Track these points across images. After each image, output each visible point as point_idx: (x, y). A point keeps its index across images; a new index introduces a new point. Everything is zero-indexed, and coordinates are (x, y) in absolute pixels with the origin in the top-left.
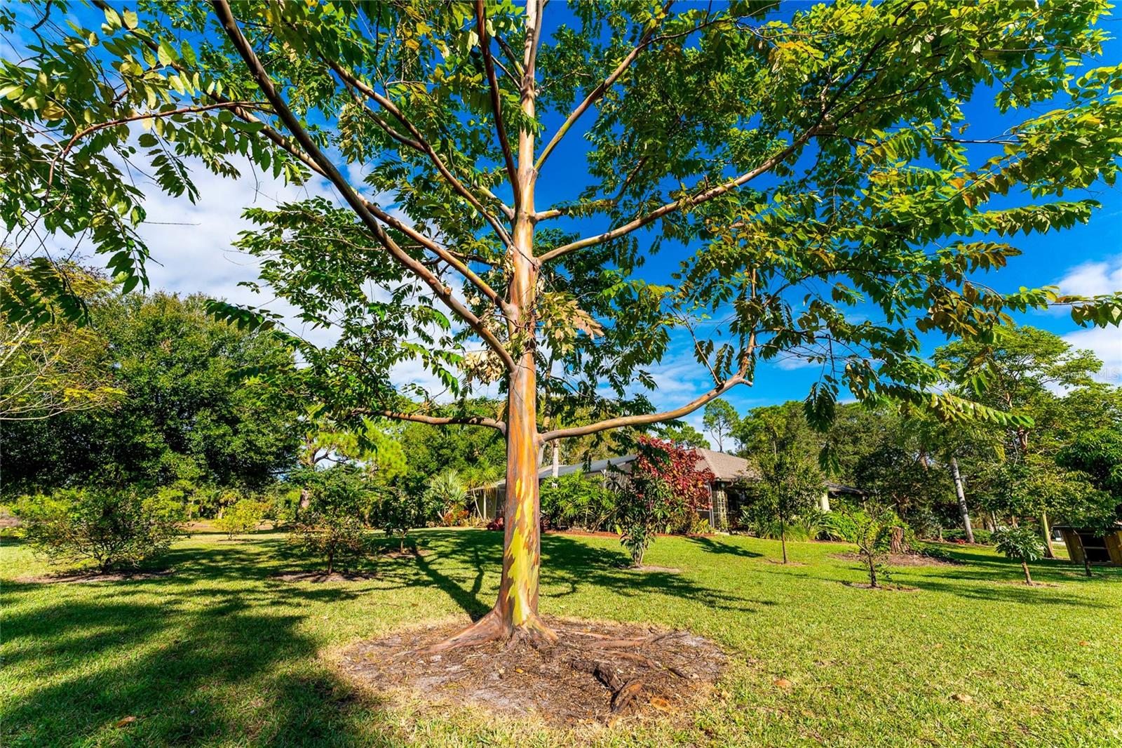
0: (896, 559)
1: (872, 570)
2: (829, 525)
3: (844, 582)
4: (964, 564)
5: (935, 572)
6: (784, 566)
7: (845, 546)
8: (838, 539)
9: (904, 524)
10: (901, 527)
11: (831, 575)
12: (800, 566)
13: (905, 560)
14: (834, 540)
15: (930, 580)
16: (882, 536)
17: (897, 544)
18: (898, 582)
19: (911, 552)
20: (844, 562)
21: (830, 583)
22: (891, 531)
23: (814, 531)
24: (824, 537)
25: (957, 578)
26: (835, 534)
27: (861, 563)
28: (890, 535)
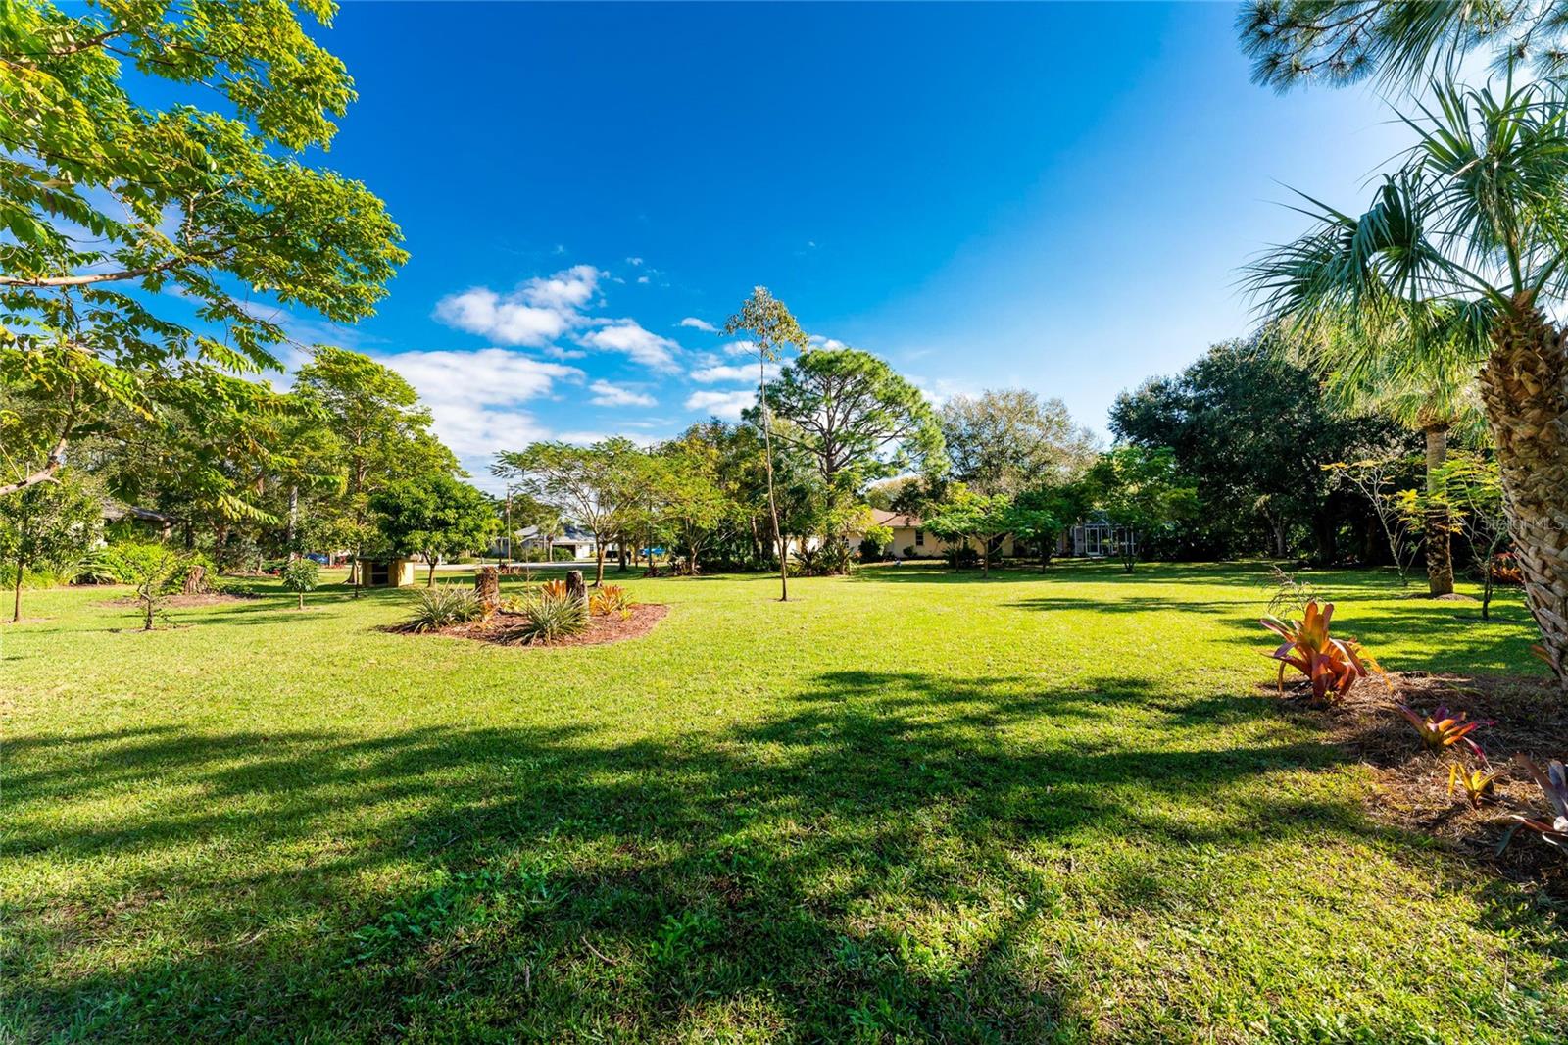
0: (188, 599)
1: (149, 614)
2: (100, 565)
3: (111, 631)
4: (261, 597)
5: (226, 608)
6: (16, 623)
7: (120, 590)
8: (111, 582)
9: (206, 562)
10: (204, 566)
11: (94, 626)
12: (43, 622)
13: (198, 600)
14: (104, 583)
15: (213, 617)
16: (177, 577)
17: (193, 584)
18: (175, 623)
19: (208, 591)
20: (116, 610)
21: (92, 634)
22: (189, 571)
23: (70, 573)
24: (86, 580)
25: (242, 611)
26: (108, 575)
27: (137, 609)
28: (187, 575)
